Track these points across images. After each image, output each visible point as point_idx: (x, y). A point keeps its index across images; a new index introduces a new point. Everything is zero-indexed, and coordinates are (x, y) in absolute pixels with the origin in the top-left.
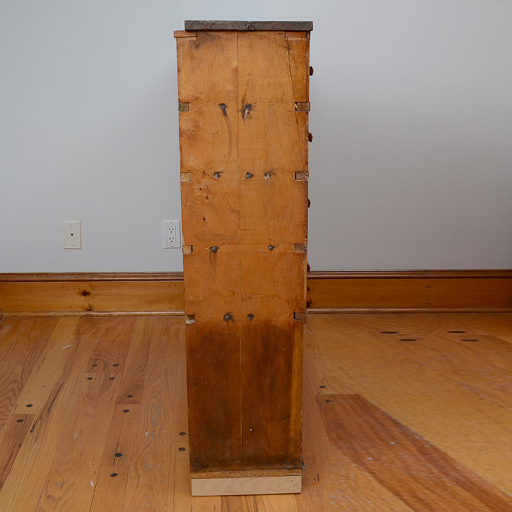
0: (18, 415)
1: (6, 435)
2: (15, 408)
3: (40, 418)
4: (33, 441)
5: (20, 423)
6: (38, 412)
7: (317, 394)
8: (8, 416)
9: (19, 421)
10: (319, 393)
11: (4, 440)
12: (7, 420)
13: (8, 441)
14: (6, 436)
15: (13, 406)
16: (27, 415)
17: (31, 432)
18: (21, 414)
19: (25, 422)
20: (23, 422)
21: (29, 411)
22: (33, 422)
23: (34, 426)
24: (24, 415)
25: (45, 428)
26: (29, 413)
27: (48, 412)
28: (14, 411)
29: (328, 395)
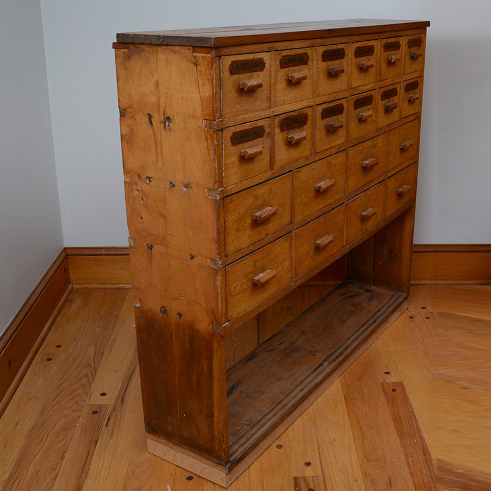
0: (93, 405)
1: (82, 429)
2: (90, 398)
3: (114, 409)
4: (109, 438)
5: (95, 415)
6: (112, 402)
7: (382, 382)
8: (83, 407)
9: (95, 413)
10: (384, 381)
11: (81, 435)
12: (82, 411)
13: (84, 436)
14: (82, 431)
15: (88, 395)
16: (102, 405)
17: (106, 426)
18: (96, 405)
19: (100, 413)
20: (98, 414)
21: (103, 401)
22: (107, 413)
23: (109, 419)
24: (99, 405)
25: (120, 421)
26: (103, 403)
27: (122, 402)
28: (89, 401)
29: (393, 383)
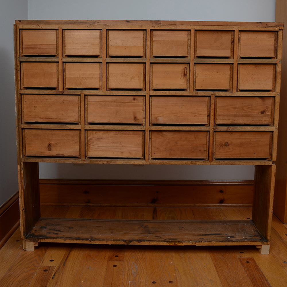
0: (44, 266)
1: (36, 280)
2: (43, 262)
3: (58, 269)
4: (54, 285)
5: (45, 272)
6: (57, 265)
8: (38, 267)
9: (45, 271)
10: (240, 257)
11: (35, 283)
12: (37, 269)
13: (38, 284)
14: (36, 281)
15: (41, 260)
16: (50, 266)
17: (53, 278)
18: (46, 266)
19: (49, 271)
20: (48, 272)
21: (51, 264)
22: (54, 271)
23: (55, 274)
24: (48, 267)
25: (62, 276)
26: (52, 266)
27: (64, 265)
28: (42, 264)
